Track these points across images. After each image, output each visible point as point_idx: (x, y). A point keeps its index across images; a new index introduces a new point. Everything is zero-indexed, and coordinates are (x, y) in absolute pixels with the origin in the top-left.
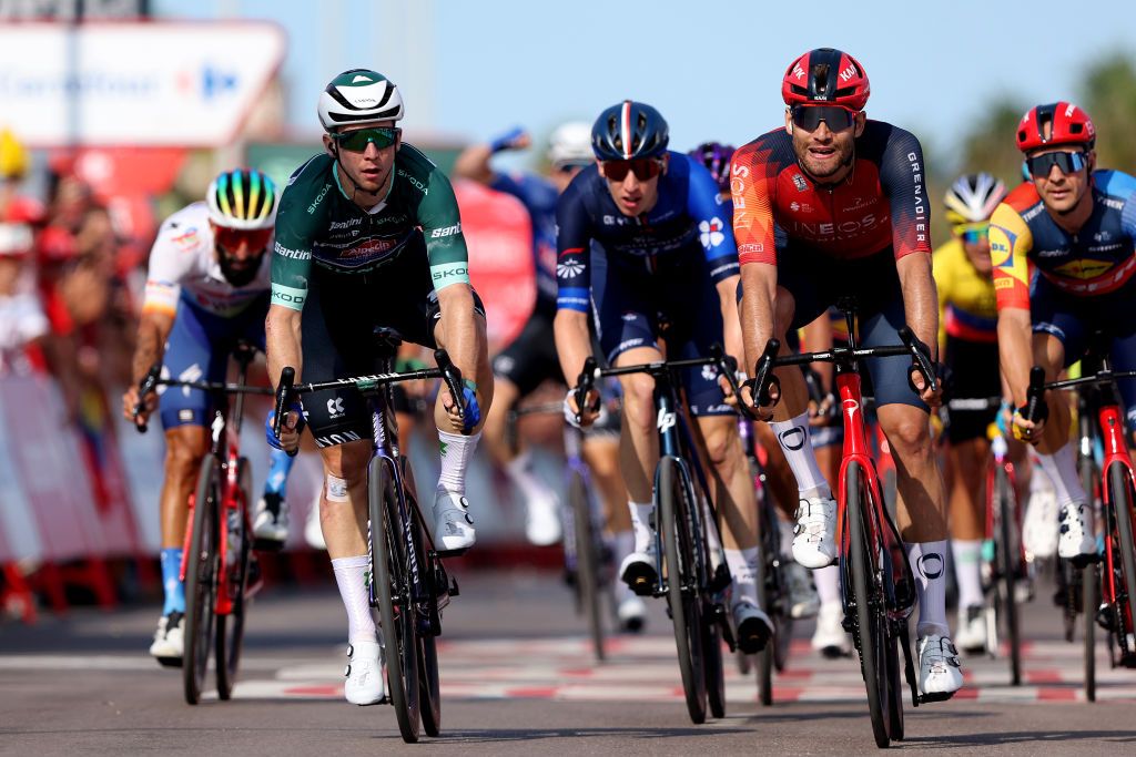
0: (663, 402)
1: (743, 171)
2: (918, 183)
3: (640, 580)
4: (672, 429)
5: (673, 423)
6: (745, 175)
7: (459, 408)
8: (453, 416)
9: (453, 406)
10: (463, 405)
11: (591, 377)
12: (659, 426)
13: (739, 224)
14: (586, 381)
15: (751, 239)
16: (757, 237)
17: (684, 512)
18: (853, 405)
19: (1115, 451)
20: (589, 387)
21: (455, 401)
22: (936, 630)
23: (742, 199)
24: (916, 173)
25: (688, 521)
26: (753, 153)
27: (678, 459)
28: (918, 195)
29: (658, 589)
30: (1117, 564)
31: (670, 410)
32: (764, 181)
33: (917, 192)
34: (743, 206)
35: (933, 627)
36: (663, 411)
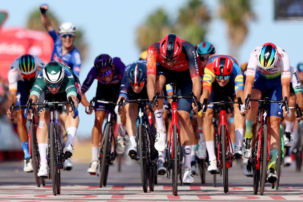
0: (140, 109)
1: (151, 52)
2: (195, 59)
3: (133, 155)
4: (142, 117)
5: (143, 115)
6: (151, 53)
7: (74, 112)
8: (72, 114)
9: (72, 111)
10: (75, 111)
11: (122, 102)
12: (139, 116)
13: (148, 64)
14: (121, 103)
15: (151, 68)
16: (152, 67)
17: (144, 138)
18: (175, 110)
19: (223, 122)
20: (122, 105)
21: (72, 110)
22: (188, 167)
23: (150, 58)
24: (195, 56)
25: (145, 141)
26: (154, 48)
27: (143, 124)
28: (196, 62)
29: (137, 157)
30: (221, 151)
31: (142, 111)
32: (156, 55)
33: (195, 61)
34: (150, 60)
35: (187, 166)
36: (140, 112)
